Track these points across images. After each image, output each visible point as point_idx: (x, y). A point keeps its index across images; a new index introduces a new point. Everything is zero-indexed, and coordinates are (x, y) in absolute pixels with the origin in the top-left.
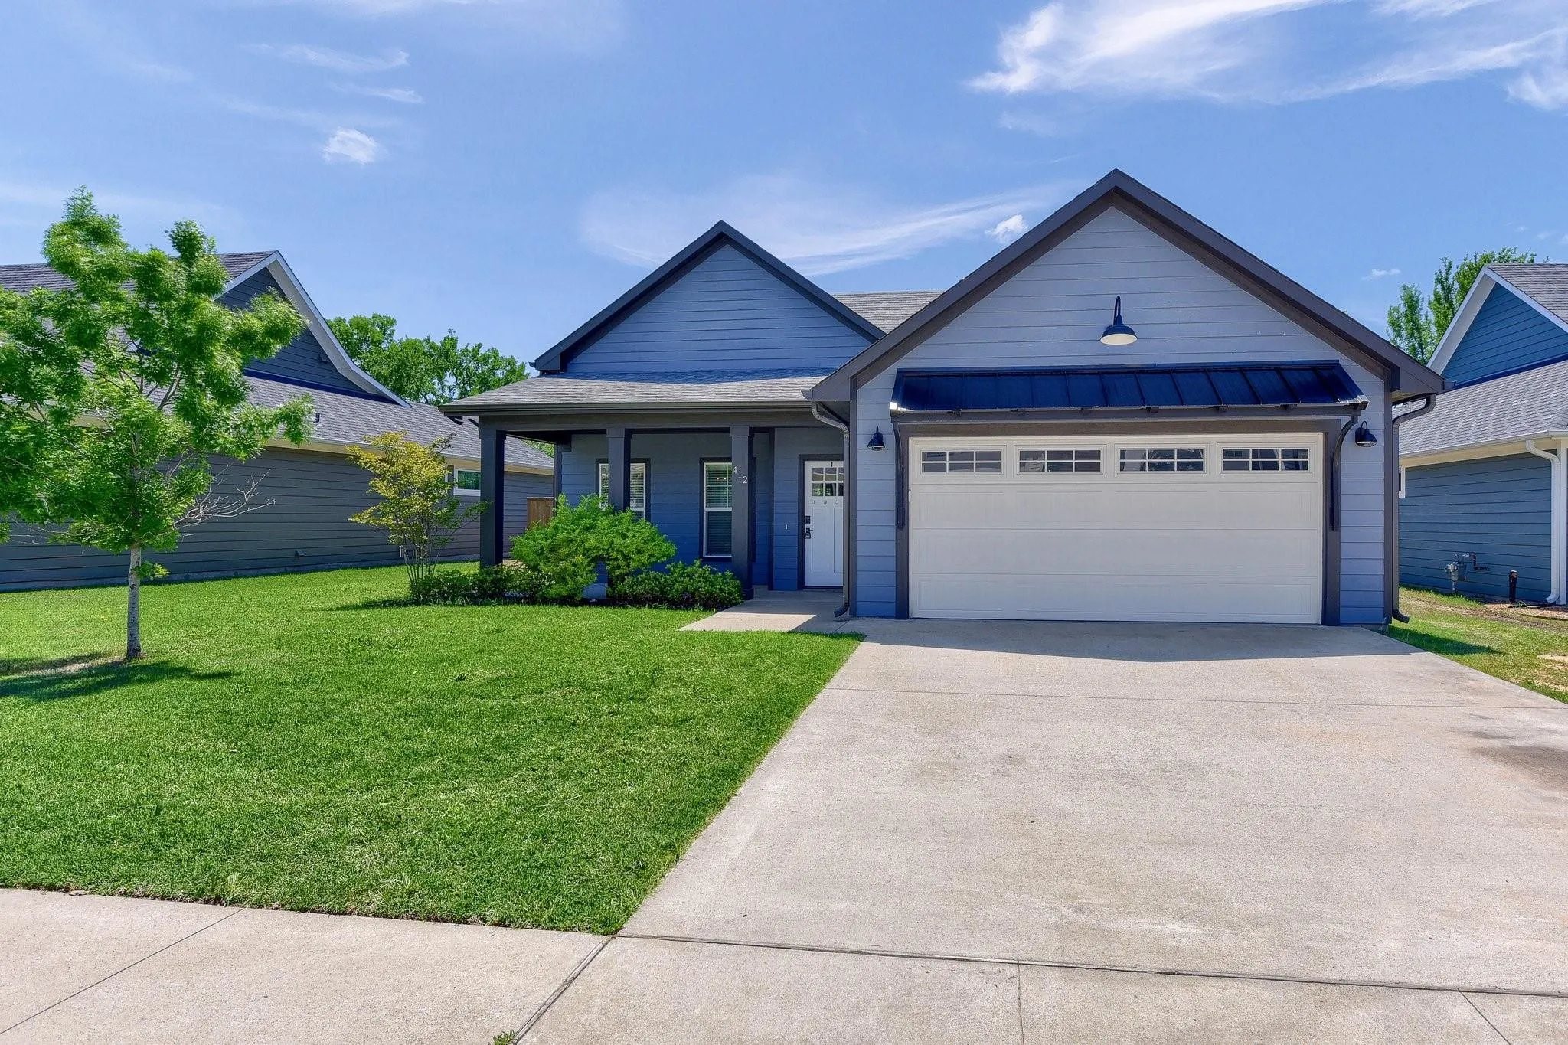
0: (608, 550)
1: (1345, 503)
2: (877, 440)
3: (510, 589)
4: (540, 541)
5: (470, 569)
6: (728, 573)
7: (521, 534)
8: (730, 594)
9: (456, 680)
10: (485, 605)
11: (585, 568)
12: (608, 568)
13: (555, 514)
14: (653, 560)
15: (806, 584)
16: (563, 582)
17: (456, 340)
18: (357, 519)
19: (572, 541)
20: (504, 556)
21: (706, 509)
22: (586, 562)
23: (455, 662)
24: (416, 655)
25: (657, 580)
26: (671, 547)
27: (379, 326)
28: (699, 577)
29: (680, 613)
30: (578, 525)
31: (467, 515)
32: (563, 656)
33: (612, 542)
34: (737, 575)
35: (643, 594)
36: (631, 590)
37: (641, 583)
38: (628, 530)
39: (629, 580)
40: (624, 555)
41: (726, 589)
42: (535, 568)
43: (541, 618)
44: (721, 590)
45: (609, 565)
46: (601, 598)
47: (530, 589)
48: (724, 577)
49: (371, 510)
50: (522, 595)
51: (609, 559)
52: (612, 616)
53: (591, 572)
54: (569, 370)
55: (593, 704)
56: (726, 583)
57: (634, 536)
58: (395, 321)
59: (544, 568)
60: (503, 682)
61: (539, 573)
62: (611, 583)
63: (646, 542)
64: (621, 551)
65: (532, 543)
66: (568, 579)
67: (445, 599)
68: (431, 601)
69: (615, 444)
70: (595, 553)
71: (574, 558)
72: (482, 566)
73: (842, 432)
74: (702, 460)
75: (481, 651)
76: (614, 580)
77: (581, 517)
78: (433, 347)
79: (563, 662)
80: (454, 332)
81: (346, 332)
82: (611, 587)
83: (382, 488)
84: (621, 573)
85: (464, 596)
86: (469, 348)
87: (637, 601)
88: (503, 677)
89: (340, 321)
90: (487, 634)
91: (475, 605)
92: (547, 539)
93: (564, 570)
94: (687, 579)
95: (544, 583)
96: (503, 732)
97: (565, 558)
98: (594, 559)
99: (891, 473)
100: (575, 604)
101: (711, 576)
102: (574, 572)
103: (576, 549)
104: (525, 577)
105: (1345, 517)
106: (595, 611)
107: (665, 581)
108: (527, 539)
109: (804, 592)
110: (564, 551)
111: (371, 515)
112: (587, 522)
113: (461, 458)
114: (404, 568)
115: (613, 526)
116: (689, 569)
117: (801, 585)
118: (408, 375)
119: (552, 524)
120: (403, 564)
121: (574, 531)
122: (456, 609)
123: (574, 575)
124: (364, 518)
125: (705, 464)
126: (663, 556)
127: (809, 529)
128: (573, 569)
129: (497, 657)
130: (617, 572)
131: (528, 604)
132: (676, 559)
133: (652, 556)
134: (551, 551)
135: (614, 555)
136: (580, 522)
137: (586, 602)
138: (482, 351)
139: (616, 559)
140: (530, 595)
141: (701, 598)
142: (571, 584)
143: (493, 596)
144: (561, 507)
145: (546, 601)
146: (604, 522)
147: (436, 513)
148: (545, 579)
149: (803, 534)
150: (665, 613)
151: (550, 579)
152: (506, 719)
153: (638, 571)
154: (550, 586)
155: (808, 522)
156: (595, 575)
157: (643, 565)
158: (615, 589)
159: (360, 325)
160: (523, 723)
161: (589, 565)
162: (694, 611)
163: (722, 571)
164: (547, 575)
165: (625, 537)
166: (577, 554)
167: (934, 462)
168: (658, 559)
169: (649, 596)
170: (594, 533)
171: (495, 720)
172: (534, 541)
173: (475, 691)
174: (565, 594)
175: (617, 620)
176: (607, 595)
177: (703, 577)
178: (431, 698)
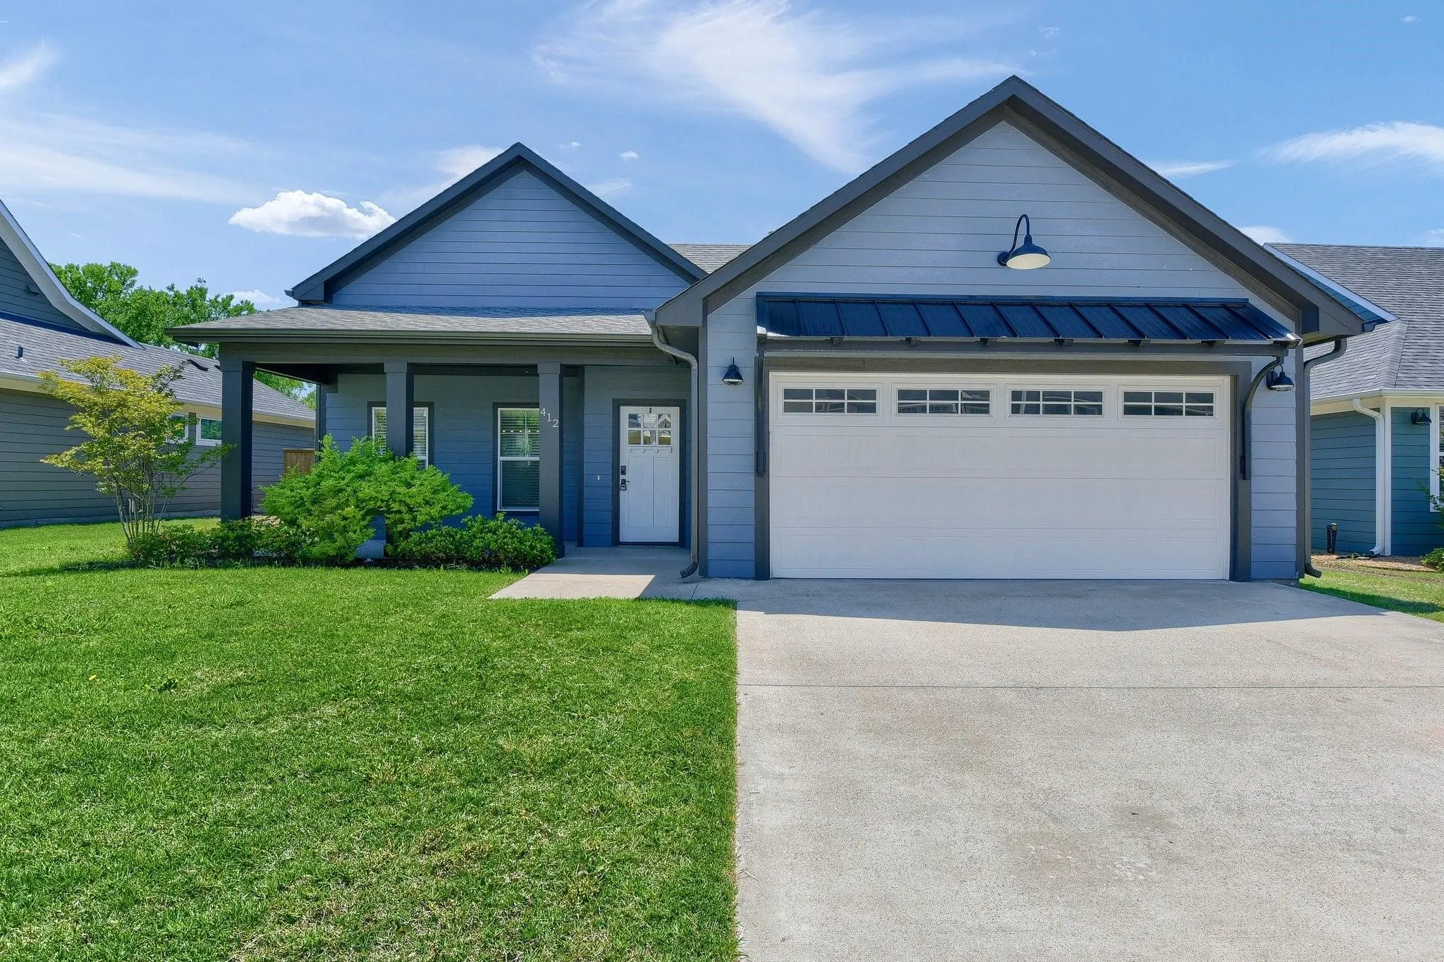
0: (387, 501)
1: (1257, 450)
2: (733, 372)
3: (259, 547)
4: (299, 491)
5: (208, 526)
6: (538, 528)
7: (275, 482)
8: (543, 551)
9: (160, 691)
10: (226, 567)
11: (359, 522)
12: (387, 522)
13: (320, 459)
14: (445, 512)
15: (621, 540)
16: (330, 539)
17: (206, 290)
18: (53, 461)
19: (340, 491)
20: (255, 510)
21: (500, 458)
22: (359, 516)
23: (165, 654)
24: (108, 644)
25: (451, 536)
26: (466, 497)
27: (117, 274)
28: (504, 532)
29: (484, 576)
30: (349, 471)
31: (203, 460)
32: (336, 641)
33: (394, 492)
34: (549, 530)
35: (434, 553)
36: (419, 548)
37: (430, 540)
38: (413, 478)
39: (415, 536)
40: (409, 507)
41: (538, 546)
42: (292, 523)
43: (300, 586)
44: (532, 548)
45: (389, 518)
46: (377, 557)
47: (287, 547)
48: (535, 533)
49: (73, 451)
50: (275, 555)
51: (389, 512)
52: (398, 580)
53: (366, 527)
54: (335, 302)
55: (395, 730)
56: (536, 539)
57: (422, 485)
58: (136, 272)
59: (305, 523)
60: (240, 690)
61: (297, 529)
62: (390, 539)
63: (435, 492)
64: (404, 502)
65: (288, 493)
66: (336, 535)
67: (172, 560)
68: (152, 564)
69: (395, 380)
70: (371, 505)
71: (343, 510)
72: (223, 522)
73: (687, 365)
74: (496, 405)
75: (210, 636)
76: (396, 536)
77: (353, 462)
78: (177, 295)
79: (337, 651)
80: (205, 282)
81: (78, 279)
82: (392, 545)
83: (87, 423)
84: (405, 529)
85: (198, 556)
86: (220, 300)
87: (428, 561)
88: (240, 683)
89: (71, 268)
90: (223, 608)
91: (211, 567)
92: (308, 488)
93: (331, 525)
94: (490, 535)
95: (305, 541)
96: (232, 805)
97: (333, 511)
98: (369, 512)
99: (749, 412)
100: (347, 566)
101: (519, 531)
102: (345, 527)
103: (347, 500)
104: (280, 534)
105: (1256, 466)
106: (374, 574)
107: (461, 538)
108: (282, 488)
109: (619, 549)
110: (331, 502)
111: (73, 457)
112: (361, 468)
113: (204, 405)
114: (118, 525)
115: (393, 474)
116: (492, 524)
117: (616, 541)
118: (148, 326)
119: (315, 471)
120: (117, 521)
121: (343, 479)
122: (186, 573)
123: (345, 530)
124: (63, 460)
125: (499, 409)
126: (458, 508)
127: (624, 480)
128: (342, 523)
129: (235, 646)
130: (400, 527)
131: (284, 565)
132: (473, 511)
133: (444, 508)
134: (314, 503)
135: (395, 507)
136: (352, 468)
137: (359, 562)
138: (234, 303)
139: (399, 512)
140: (286, 554)
141: (506, 557)
142: (340, 541)
143: (237, 556)
144: (326, 450)
145: (308, 562)
146: (382, 469)
147: (161, 456)
148: (306, 535)
149: (617, 485)
150: (466, 576)
151: (312, 535)
152: (239, 773)
153: (426, 526)
154: (312, 544)
155: (624, 473)
156: (371, 531)
157: (432, 519)
158: (396, 547)
159: (95, 273)
160: (271, 781)
161: (363, 518)
162: (501, 573)
163: (532, 526)
164: (309, 530)
165: (409, 485)
166: (348, 506)
167: (798, 401)
168: (452, 511)
169: (441, 555)
170: (370, 481)
171: (218, 775)
172: (292, 491)
173: (190, 711)
174: (332, 553)
175: (405, 585)
176: (386, 553)
177: (509, 533)
178: (108, 727)
